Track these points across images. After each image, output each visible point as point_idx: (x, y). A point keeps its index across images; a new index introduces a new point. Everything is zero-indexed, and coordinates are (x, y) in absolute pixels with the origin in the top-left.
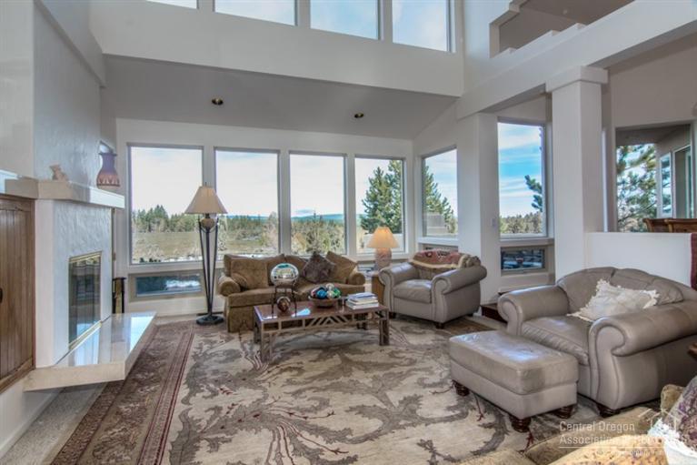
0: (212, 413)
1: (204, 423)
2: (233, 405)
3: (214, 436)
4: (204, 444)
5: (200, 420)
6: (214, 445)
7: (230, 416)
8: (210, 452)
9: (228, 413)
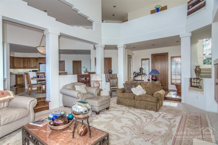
0: (155, 142)
1: (160, 140)
2: (146, 141)
3: (159, 134)
4: (162, 134)
5: (160, 142)
6: (160, 132)
7: (150, 138)
8: (162, 132)
9: (150, 139)
